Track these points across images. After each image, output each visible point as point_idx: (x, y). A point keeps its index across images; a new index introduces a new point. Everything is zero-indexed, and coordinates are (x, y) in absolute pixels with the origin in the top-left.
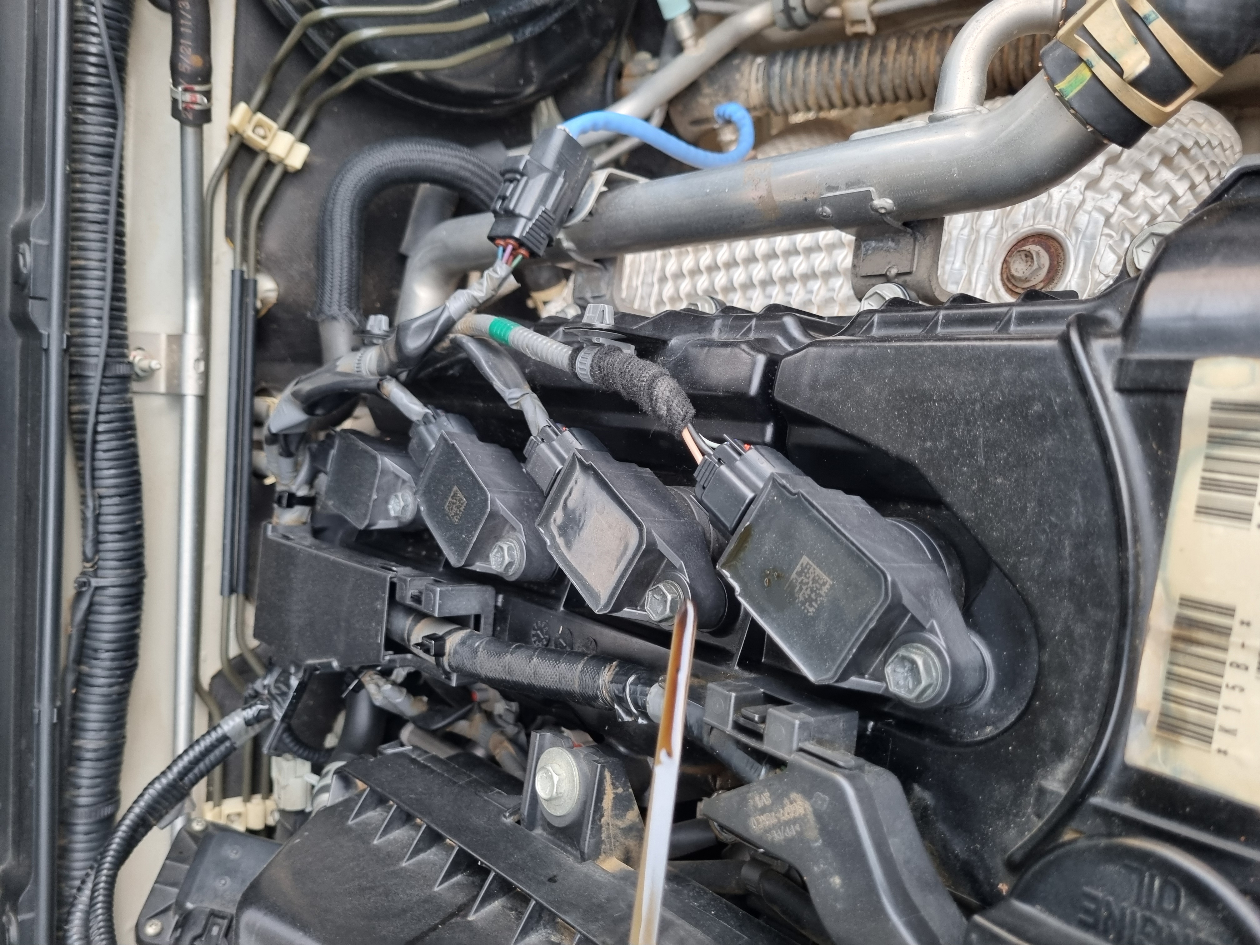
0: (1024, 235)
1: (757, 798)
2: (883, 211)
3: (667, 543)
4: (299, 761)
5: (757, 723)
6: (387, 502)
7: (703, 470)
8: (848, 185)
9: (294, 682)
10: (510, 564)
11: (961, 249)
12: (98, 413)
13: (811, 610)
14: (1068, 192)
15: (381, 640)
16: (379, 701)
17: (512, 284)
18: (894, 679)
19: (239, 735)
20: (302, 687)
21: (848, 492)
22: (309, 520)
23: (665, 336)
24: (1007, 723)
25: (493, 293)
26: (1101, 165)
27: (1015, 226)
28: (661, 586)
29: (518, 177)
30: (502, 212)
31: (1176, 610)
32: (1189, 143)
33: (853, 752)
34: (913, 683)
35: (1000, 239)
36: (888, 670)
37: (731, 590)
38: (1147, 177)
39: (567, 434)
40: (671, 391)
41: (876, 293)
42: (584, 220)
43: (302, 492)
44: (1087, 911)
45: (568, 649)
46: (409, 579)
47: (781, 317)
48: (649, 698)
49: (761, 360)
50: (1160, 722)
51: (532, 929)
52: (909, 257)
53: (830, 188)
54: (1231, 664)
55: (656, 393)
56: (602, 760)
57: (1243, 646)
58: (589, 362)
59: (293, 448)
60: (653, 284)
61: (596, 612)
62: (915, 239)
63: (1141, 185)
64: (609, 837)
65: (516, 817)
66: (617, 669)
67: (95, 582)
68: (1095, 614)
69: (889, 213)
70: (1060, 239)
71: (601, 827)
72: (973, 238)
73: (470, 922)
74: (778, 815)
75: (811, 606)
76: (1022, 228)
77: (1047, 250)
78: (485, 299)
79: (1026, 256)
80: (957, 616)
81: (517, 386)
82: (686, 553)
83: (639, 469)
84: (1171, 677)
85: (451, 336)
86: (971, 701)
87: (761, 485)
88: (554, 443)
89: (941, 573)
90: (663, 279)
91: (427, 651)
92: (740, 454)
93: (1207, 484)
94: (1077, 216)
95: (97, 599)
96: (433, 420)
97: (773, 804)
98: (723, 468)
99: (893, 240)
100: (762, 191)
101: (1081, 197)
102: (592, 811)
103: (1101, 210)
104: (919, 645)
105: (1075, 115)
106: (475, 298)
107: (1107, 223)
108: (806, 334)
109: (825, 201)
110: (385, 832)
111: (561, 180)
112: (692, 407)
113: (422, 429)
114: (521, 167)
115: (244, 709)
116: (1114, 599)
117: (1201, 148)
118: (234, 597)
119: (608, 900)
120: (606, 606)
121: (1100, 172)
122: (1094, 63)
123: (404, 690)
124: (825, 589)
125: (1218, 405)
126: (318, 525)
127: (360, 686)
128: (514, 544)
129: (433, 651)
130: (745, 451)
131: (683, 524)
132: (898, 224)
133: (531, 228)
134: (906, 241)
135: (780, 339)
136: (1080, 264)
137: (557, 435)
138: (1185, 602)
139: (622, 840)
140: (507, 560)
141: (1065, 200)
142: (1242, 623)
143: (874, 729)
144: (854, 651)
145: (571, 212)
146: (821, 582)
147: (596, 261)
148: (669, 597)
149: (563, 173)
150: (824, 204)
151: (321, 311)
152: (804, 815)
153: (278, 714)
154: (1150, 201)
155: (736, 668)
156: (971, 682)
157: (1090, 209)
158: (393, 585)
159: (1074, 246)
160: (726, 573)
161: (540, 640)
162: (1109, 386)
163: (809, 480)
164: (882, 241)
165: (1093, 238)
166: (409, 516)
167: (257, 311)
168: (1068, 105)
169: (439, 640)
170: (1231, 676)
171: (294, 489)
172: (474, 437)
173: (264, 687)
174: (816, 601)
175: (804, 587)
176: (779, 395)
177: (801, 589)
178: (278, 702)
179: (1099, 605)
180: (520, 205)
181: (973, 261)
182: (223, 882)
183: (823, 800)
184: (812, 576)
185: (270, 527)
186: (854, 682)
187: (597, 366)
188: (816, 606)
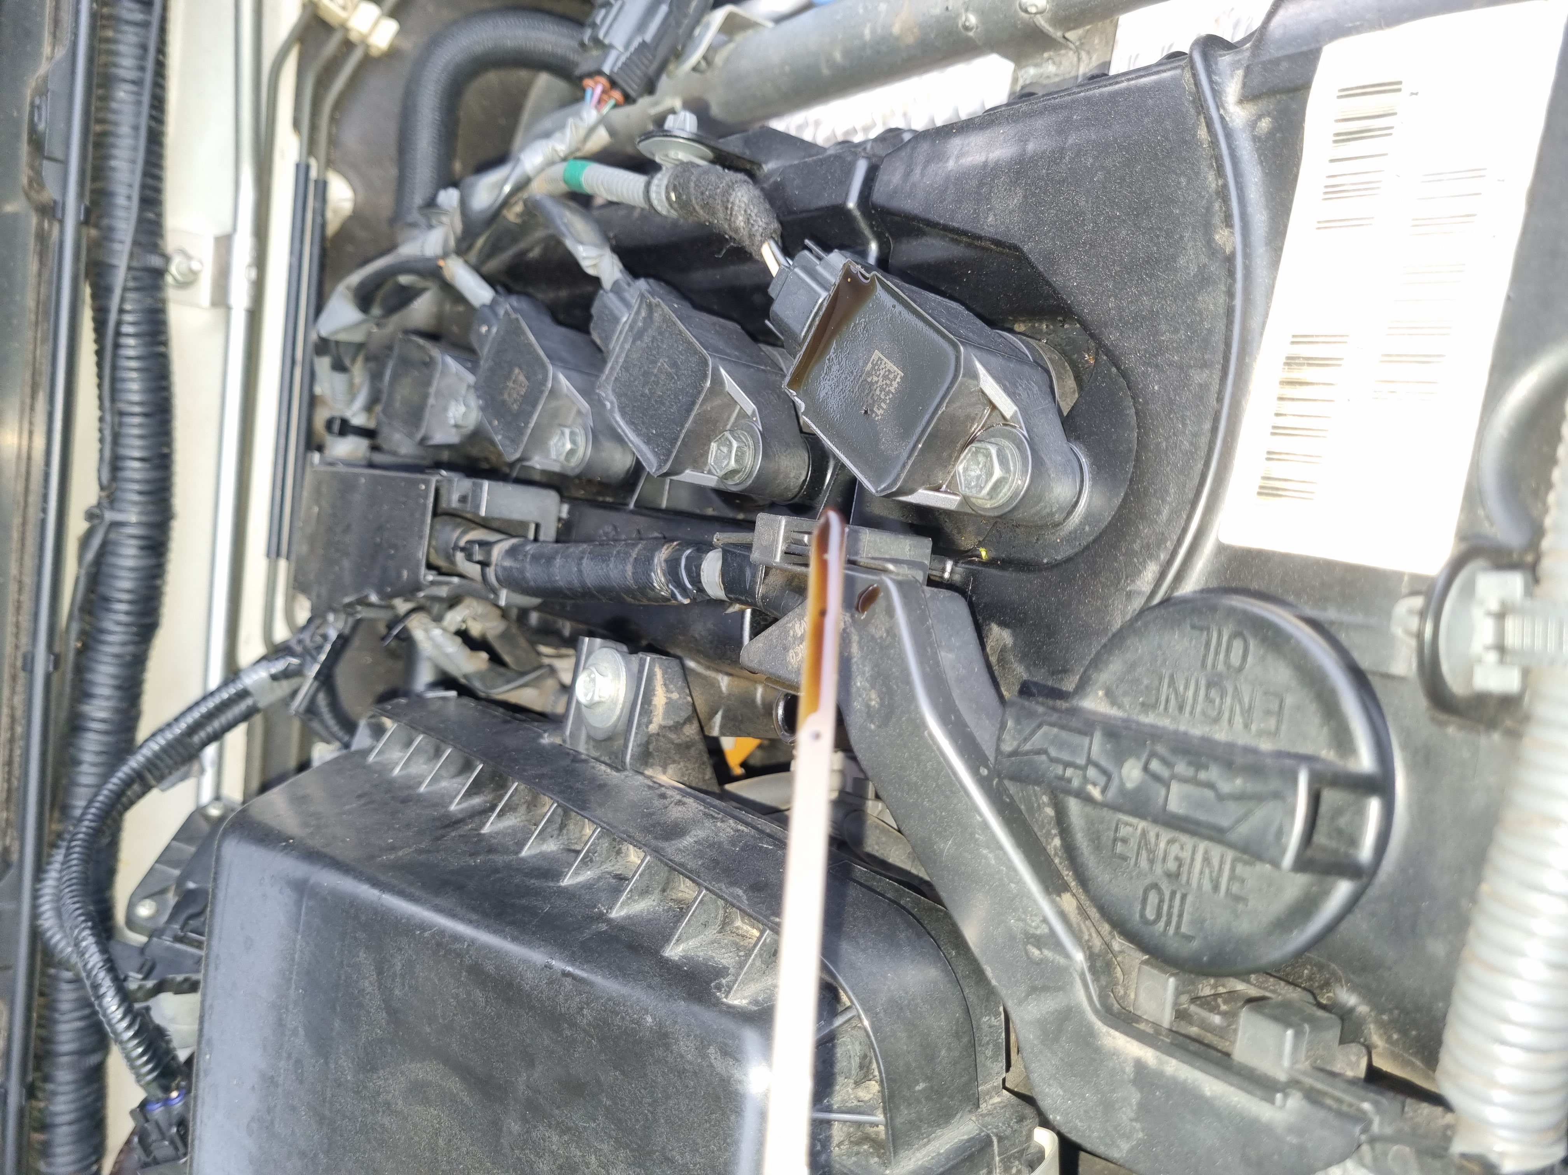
1: (797, 626)
2: (1035, 11)
3: (739, 383)
6: (445, 409)
9: (332, 633)
12: (121, 311)
13: (881, 412)
15: (421, 555)
16: (428, 651)
18: (966, 480)
19: (264, 689)
20: (342, 640)
22: (367, 455)
25: (578, 145)
28: (727, 434)
31: (1287, 350)
36: (960, 470)
39: (641, 283)
42: (697, 68)
43: (359, 420)
46: (456, 479)
49: (863, 165)
50: (1261, 487)
58: (665, 182)
59: (347, 362)
61: (653, 474)
62: (1079, 59)
64: (658, 750)
67: (110, 516)
69: (1042, 14)
75: (880, 407)
78: (567, 152)
80: (1054, 417)
81: (595, 246)
84: (1276, 432)
86: (1065, 518)
88: (627, 295)
91: (470, 557)
93: (1332, 193)
95: (113, 536)
98: (797, 270)
99: (1053, 63)
104: (999, 440)
111: (663, 9)
112: (777, 221)
115: (270, 661)
116: (1217, 356)
118: (282, 563)
120: (661, 466)
123: (459, 640)
124: (895, 384)
127: (406, 633)
129: (476, 557)
132: (1056, 35)
133: (624, 63)
134: (1069, 62)
137: (629, 285)
139: (676, 757)
140: (569, 446)
146: (892, 376)
148: (735, 444)
150: (967, 10)
153: (312, 671)
158: (437, 495)
160: (795, 396)
162: (1230, 100)
164: (1041, 65)
166: (471, 425)
169: (485, 547)
171: (348, 415)
172: (546, 319)
174: (884, 401)
175: (874, 388)
178: (313, 657)
180: (612, 33)
184: (882, 372)
185: (316, 457)
187: (673, 186)
188: (884, 406)
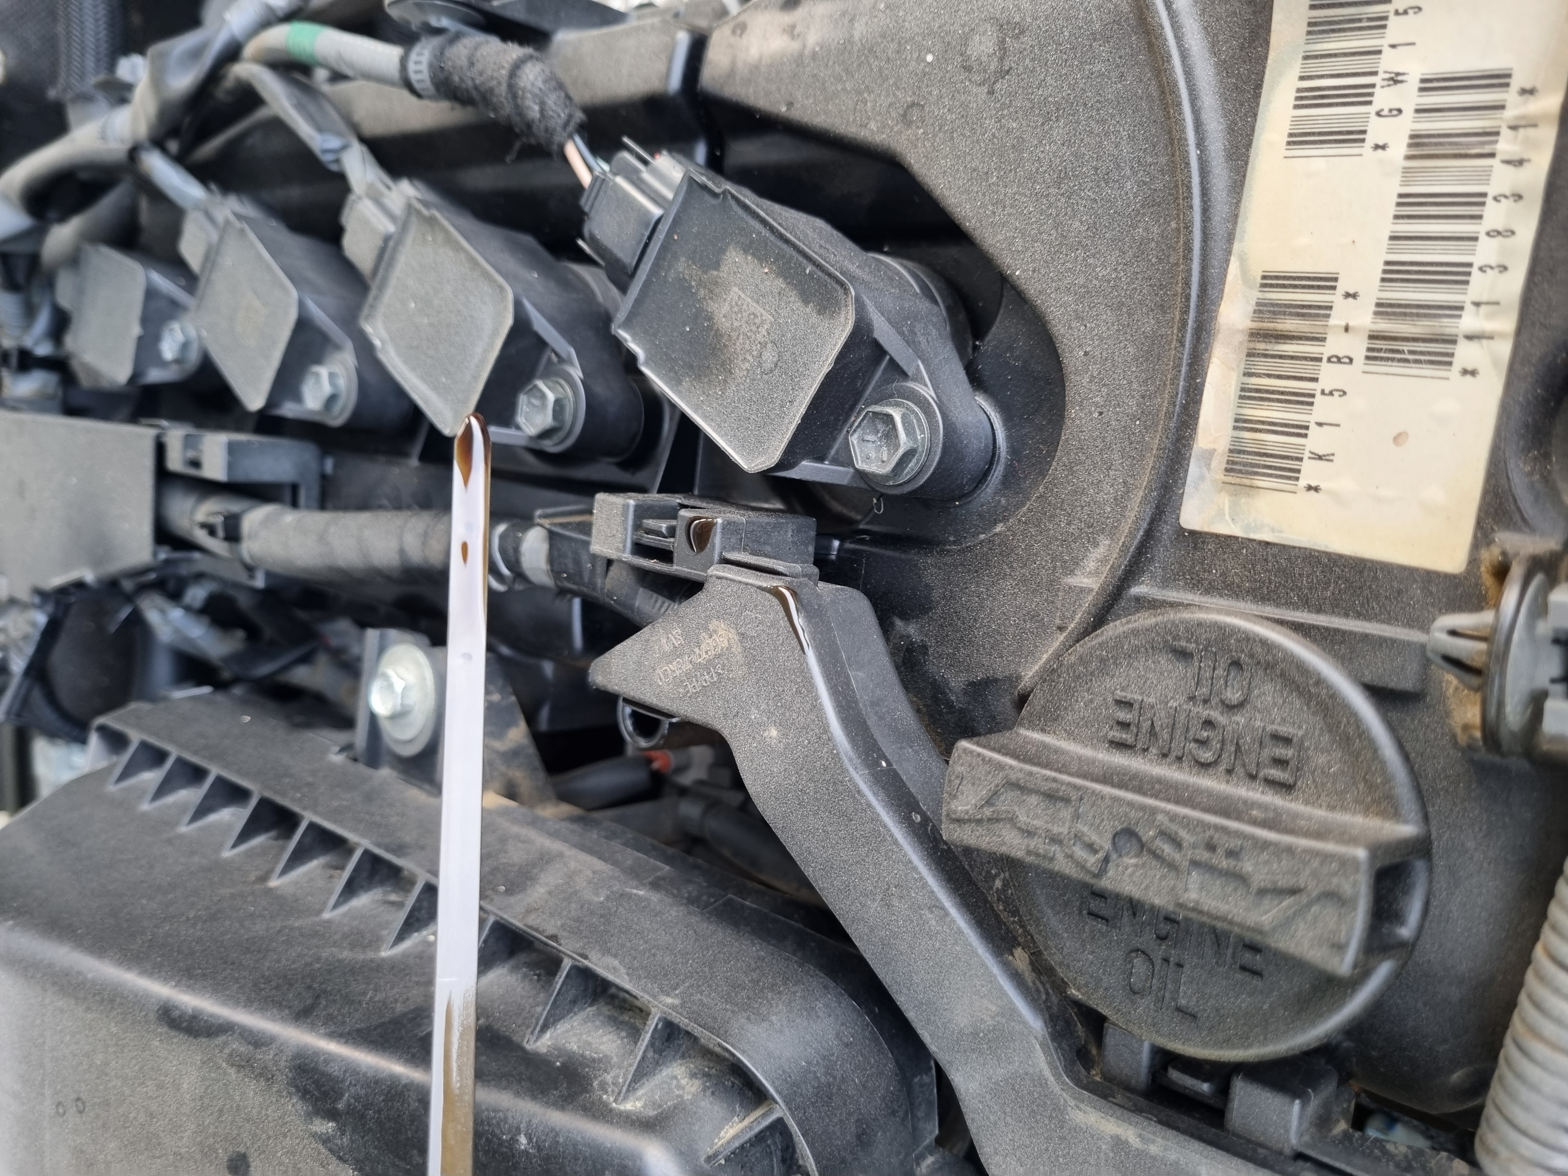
1: (663, 640)
3: (549, 319)
5: (665, 537)
6: (158, 338)
7: (592, 193)
9: (42, 619)
10: (332, 399)
15: (148, 529)
18: (863, 451)
20: (52, 621)
34: (888, 451)
36: (854, 439)
39: (405, 185)
43: (43, 350)
44: (1121, 725)
48: (525, 549)
49: (684, 38)
50: (1229, 462)
54: (1329, 360)
57: (1347, 328)
58: (427, 57)
59: (19, 278)
65: (350, 752)
73: (272, 888)
74: (692, 657)
81: (337, 134)
82: (577, 335)
83: (515, 234)
85: (236, 69)
87: (673, 195)
91: (213, 533)
92: (647, 163)
93: (1305, 99)
96: (217, 205)
97: (685, 644)
98: (619, 180)
104: (897, 399)
106: (270, 9)
110: (156, 797)
112: (582, 112)
123: (206, 620)
124: (764, 331)
127: (137, 616)
128: (339, 369)
129: (221, 531)
130: (653, 158)
131: (575, 300)
138: (1271, 281)
139: (505, 768)
140: (327, 392)
142: (1347, 295)
143: (840, 550)
146: (758, 322)
151: (68, 87)
152: (728, 649)
153: (18, 665)
158: (161, 447)
160: (624, 335)
166: (194, 357)
169: (233, 521)
170: (1329, 376)
175: (735, 334)
177: (730, 338)
178: (18, 648)
183: (754, 622)
184: (745, 316)
186: (807, 470)
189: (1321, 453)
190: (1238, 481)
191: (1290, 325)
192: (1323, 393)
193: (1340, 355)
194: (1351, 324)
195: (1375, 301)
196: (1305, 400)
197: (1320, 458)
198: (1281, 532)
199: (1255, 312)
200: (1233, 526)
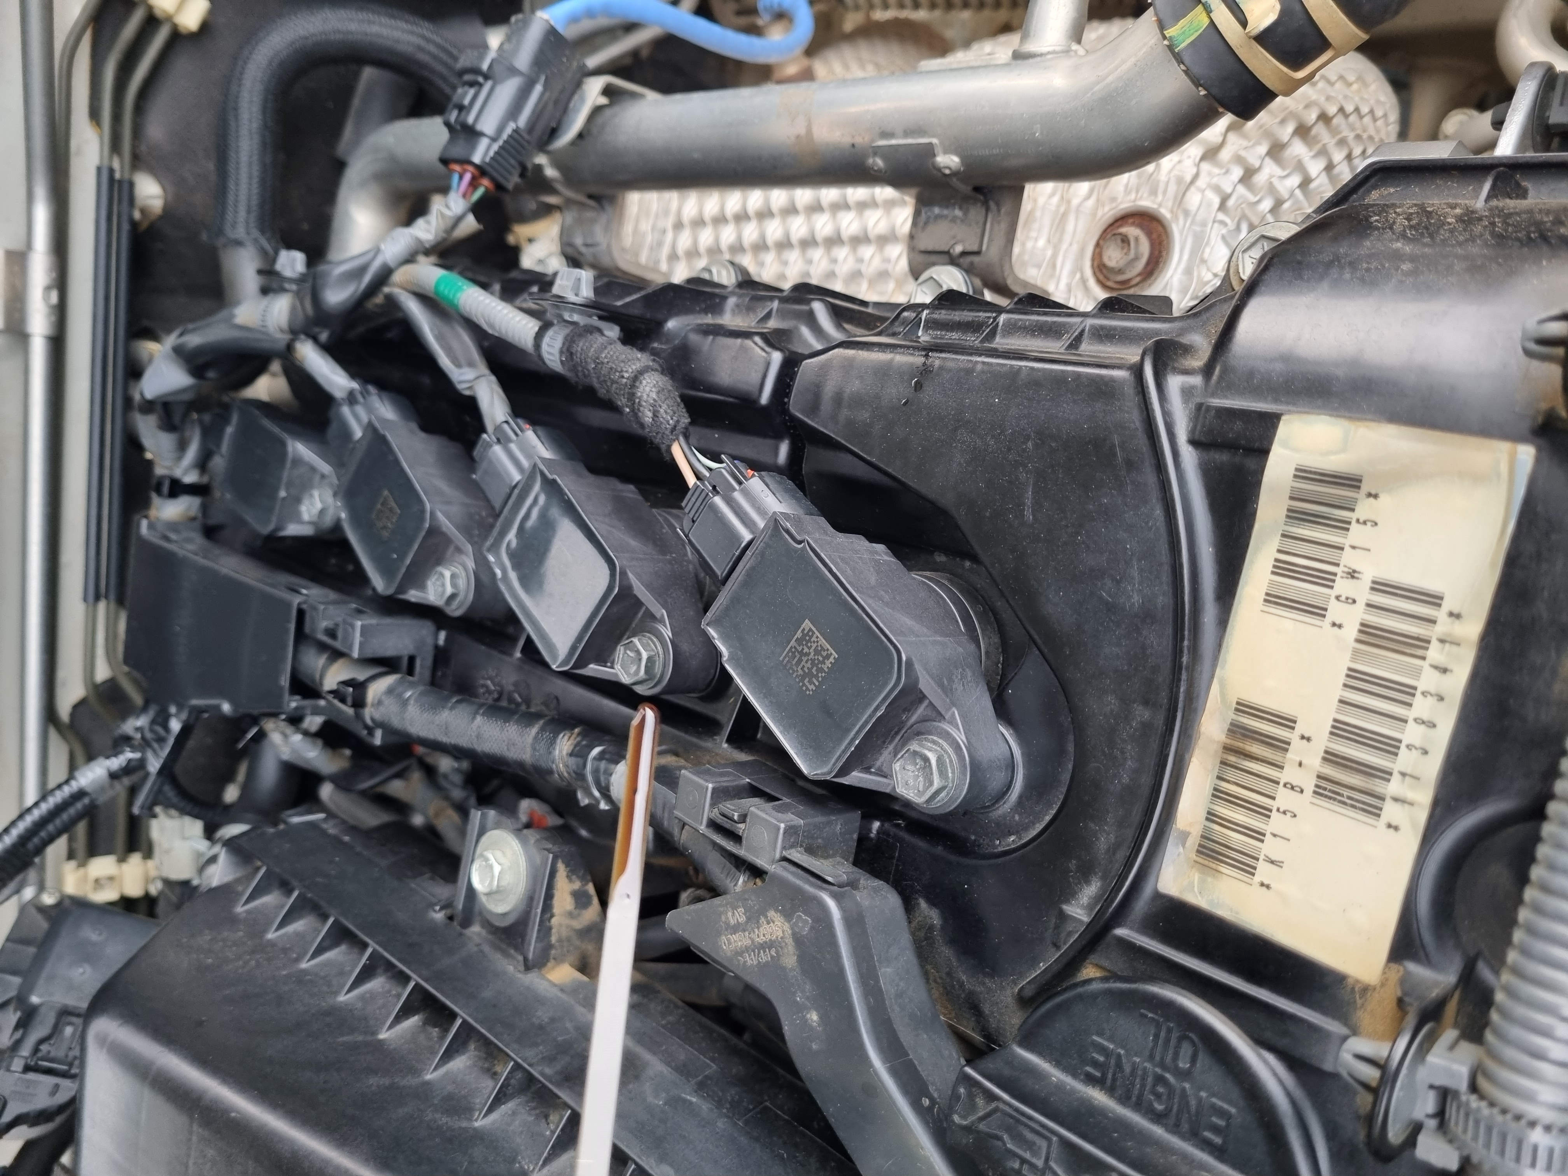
0: (1122, 213)
1: (730, 914)
2: (947, 172)
3: (647, 587)
4: (187, 820)
5: (736, 822)
6: (298, 502)
7: (693, 499)
8: (907, 133)
9: (175, 725)
10: (453, 597)
11: (1047, 221)
13: (812, 687)
14: (1180, 162)
15: (285, 681)
16: (286, 754)
17: (470, 224)
18: (902, 778)
19: (102, 789)
20: (186, 731)
21: (873, 538)
22: (200, 515)
23: (659, 316)
24: (1033, 833)
25: (444, 235)
26: (1223, 130)
27: (1113, 199)
28: (635, 640)
29: (481, 79)
30: (458, 127)
31: (1231, 716)
32: (1332, 110)
33: (851, 859)
34: (925, 784)
35: (1094, 214)
36: (897, 766)
37: (718, 654)
38: (1276, 151)
39: (530, 434)
40: (658, 393)
41: (932, 278)
42: (572, 143)
43: (190, 478)
44: (1095, 1064)
45: (523, 707)
46: (322, 607)
47: (808, 302)
48: (614, 779)
49: (777, 357)
50: (1200, 845)
51: (457, 1051)
52: (979, 231)
53: (885, 135)
54: (1285, 785)
55: (639, 394)
56: (556, 849)
57: (1300, 764)
58: (558, 343)
59: (177, 419)
60: (664, 232)
61: (554, 667)
62: (988, 210)
63: (1268, 160)
64: (560, 940)
65: (449, 912)
66: (579, 739)
68: (1142, 714)
69: (955, 174)
70: (1166, 223)
71: (550, 928)
72: (1062, 209)
73: (380, 1041)
74: (752, 935)
75: (811, 682)
76: (1122, 203)
77: (1149, 234)
78: (432, 243)
79: (1123, 241)
80: (986, 702)
81: (471, 364)
82: (669, 600)
83: (620, 486)
84: (1218, 794)
85: (386, 290)
86: (993, 804)
87: (761, 524)
88: (513, 446)
89: (972, 647)
90: (679, 226)
91: (343, 700)
92: (740, 483)
93: (1281, 568)
94: (1188, 194)
96: (360, 398)
97: (747, 922)
98: (718, 500)
99: (961, 208)
100: (800, 129)
101: (1194, 170)
102: (539, 911)
103: (1217, 189)
104: (935, 738)
105: (1187, 72)
106: (419, 241)
107: (1222, 207)
108: (839, 326)
109: (876, 151)
110: (283, 924)
111: (538, 88)
112: (686, 415)
113: (346, 410)
114: (485, 66)
115: (108, 757)
116: (1163, 697)
117: (1346, 116)
118: (102, 606)
119: (553, 1020)
120: (565, 662)
121: (1220, 139)
122: (1213, 7)
123: (320, 742)
124: (828, 664)
125: (1303, 474)
126: (212, 522)
127: (261, 735)
128: (459, 571)
129: (349, 700)
130: (747, 479)
131: (670, 562)
132: (966, 189)
133: (497, 153)
134: (976, 212)
135: (805, 332)
136: (1186, 257)
137: (516, 434)
138: (1243, 707)
139: (578, 943)
140: (449, 590)
141: (1175, 172)
142: (1303, 737)
143: (878, 832)
144: (857, 742)
145: (553, 132)
146: (824, 654)
147: (591, 197)
148: (645, 655)
149: (543, 79)
150: (875, 154)
151: (220, 232)
152: (782, 938)
153: (154, 765)
154: (1276, 182)
155: (725, 745)
156: (996, 781)
157: (1204, 186)
158: (301, 613)
159: (1181, 233)
160: (712, 632)
161: (489, 692)
162: (1182, 436)
163: (822, 521)
164: (947, 207)
165: (1204, 224)
166: (328, 521)
167: (134, 224)
168: (1178, 58)
169: (360, 687)
170: (1284, 799)
171: (178, 473)
172: (414, 426)
173: (138, 729)
174: (817, 677)
175: (805, 659)
176: (796, 407)
177: (800, 661)
178: (154, 751)
179: (1146, 703)
180: (482, 119)
181: (1060, 240)
182: (81, 970)
183: (806, 921)
184: (814, 645)
185: (144, 523)
186: (857, 778)
187: (568, 350)
188: (817, 684)
189: (1273, 858)
190: (1206, 863)
191: (1255, 749)
192: (1278, 810)
193: (1294, 784)
194: (1303, 762)
195: (1323, 748)
196: (1265, 812)
197: (1272, 862)
198: (1237, 913)
199: (1229, 730)
200: (1200, 898)
